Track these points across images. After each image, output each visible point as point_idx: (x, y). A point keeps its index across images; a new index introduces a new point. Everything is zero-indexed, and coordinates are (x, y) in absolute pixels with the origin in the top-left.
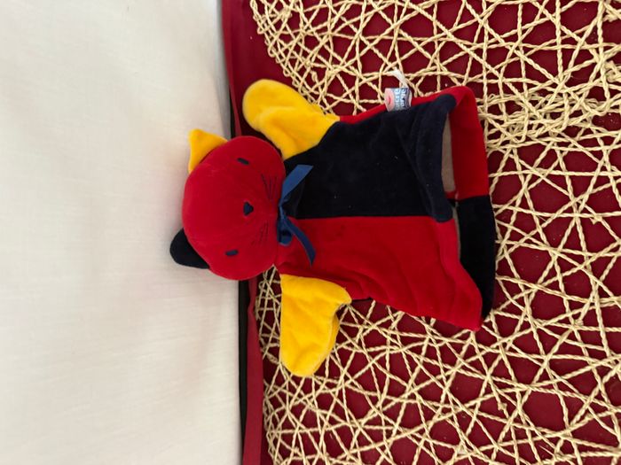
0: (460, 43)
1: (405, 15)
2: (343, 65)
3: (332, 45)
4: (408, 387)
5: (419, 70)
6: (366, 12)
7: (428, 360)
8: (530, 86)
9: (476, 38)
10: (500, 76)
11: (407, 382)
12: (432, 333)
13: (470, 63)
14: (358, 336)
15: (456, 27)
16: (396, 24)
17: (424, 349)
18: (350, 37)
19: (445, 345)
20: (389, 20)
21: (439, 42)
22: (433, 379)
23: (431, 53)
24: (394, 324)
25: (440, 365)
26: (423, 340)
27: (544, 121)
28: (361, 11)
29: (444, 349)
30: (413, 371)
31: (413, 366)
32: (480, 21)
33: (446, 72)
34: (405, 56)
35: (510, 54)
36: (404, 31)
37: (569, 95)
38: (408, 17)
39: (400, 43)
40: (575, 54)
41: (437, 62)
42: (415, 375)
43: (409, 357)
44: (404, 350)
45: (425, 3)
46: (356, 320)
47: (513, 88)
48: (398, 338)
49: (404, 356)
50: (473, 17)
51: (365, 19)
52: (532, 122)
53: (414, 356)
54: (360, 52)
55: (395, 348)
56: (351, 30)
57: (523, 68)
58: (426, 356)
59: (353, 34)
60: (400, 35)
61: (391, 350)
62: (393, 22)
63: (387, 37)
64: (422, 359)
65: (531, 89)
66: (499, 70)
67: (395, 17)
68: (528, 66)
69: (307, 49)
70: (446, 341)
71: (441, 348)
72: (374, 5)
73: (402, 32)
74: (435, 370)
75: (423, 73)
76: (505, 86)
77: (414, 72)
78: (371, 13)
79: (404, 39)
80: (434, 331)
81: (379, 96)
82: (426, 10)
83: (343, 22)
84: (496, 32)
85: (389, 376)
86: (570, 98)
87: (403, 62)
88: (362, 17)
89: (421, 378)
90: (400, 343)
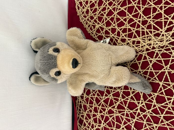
0: (134, 19)
1: (118, 10)
2: (101, 24)
3: (98, 19)
4: (122, 126)
5: (122, 26)
6: (107, 9)
7: (127, 117)
8: (154, 32)
9: (139, 17)
10: (145, 29)
11: (121, 124)
12: (127, 109)
13: (137, 25)
14: (106, 111)
15: (133, 14)
16: (116, 13)
17: (125, 114)
18: (103, 17)
19: (131, 113)
20: (114, 12)
21: (128, 18)
22: (129, 123)
23: (126, 21)
24: (116, 107)
25: (130, 119)
26: (125, 111)
27: (158, 43)
28: (106, 9)
29: (131, 114)
30: (123, 121)
31: (123, 119)
32: (140, 12)
33: (130, 27)
34: (118, 22)
35: (148, 22)
36: (118, 15)
37: (166, 35)
38: (119, 11)
39: (117, 18)
40: (168, 22)
41: (127, 24)
42: (123, 122)
43: (121, 117)
44: (119, 115)
45: (124, 7)
46: (105, 106)
47: (149, 33)
48: (117, 111)
49: (120, 116)
50: (138, 11)
51: (107, 11)
52: (154, 43)
53: (123, 116)
54: (105, 21)
55: (117, 114)
56: (103, 14)
57: (152, 26)
58: (126, 116)
59: (104, 16)
60: (117, 16)
61: (116, 115)
62: (115, 12)
63: (113, 17)
64: (125, 117)
65: (154, 33)
66: (145, 27)
67: (116, 11)
68: (154, 26)
69: (91, 20)
70: (131, 111)
71: (130, 114)
72: (110, 7)
73: (117, 15)
74: (129, 121)
75: (123, 27)
76: (147, 32)
77: (120, 27)
78: (109, 10)
79: (118, 17)
80: (128, 109)
81: (110, 34)
82: (124, 9)
83: (101, 12)
84: (144, 15)
85: (116, 123)
86: (166, 36)
87: (117, 24)
88: (106, 11)
89: (125, 123)
90: (118, 113)
